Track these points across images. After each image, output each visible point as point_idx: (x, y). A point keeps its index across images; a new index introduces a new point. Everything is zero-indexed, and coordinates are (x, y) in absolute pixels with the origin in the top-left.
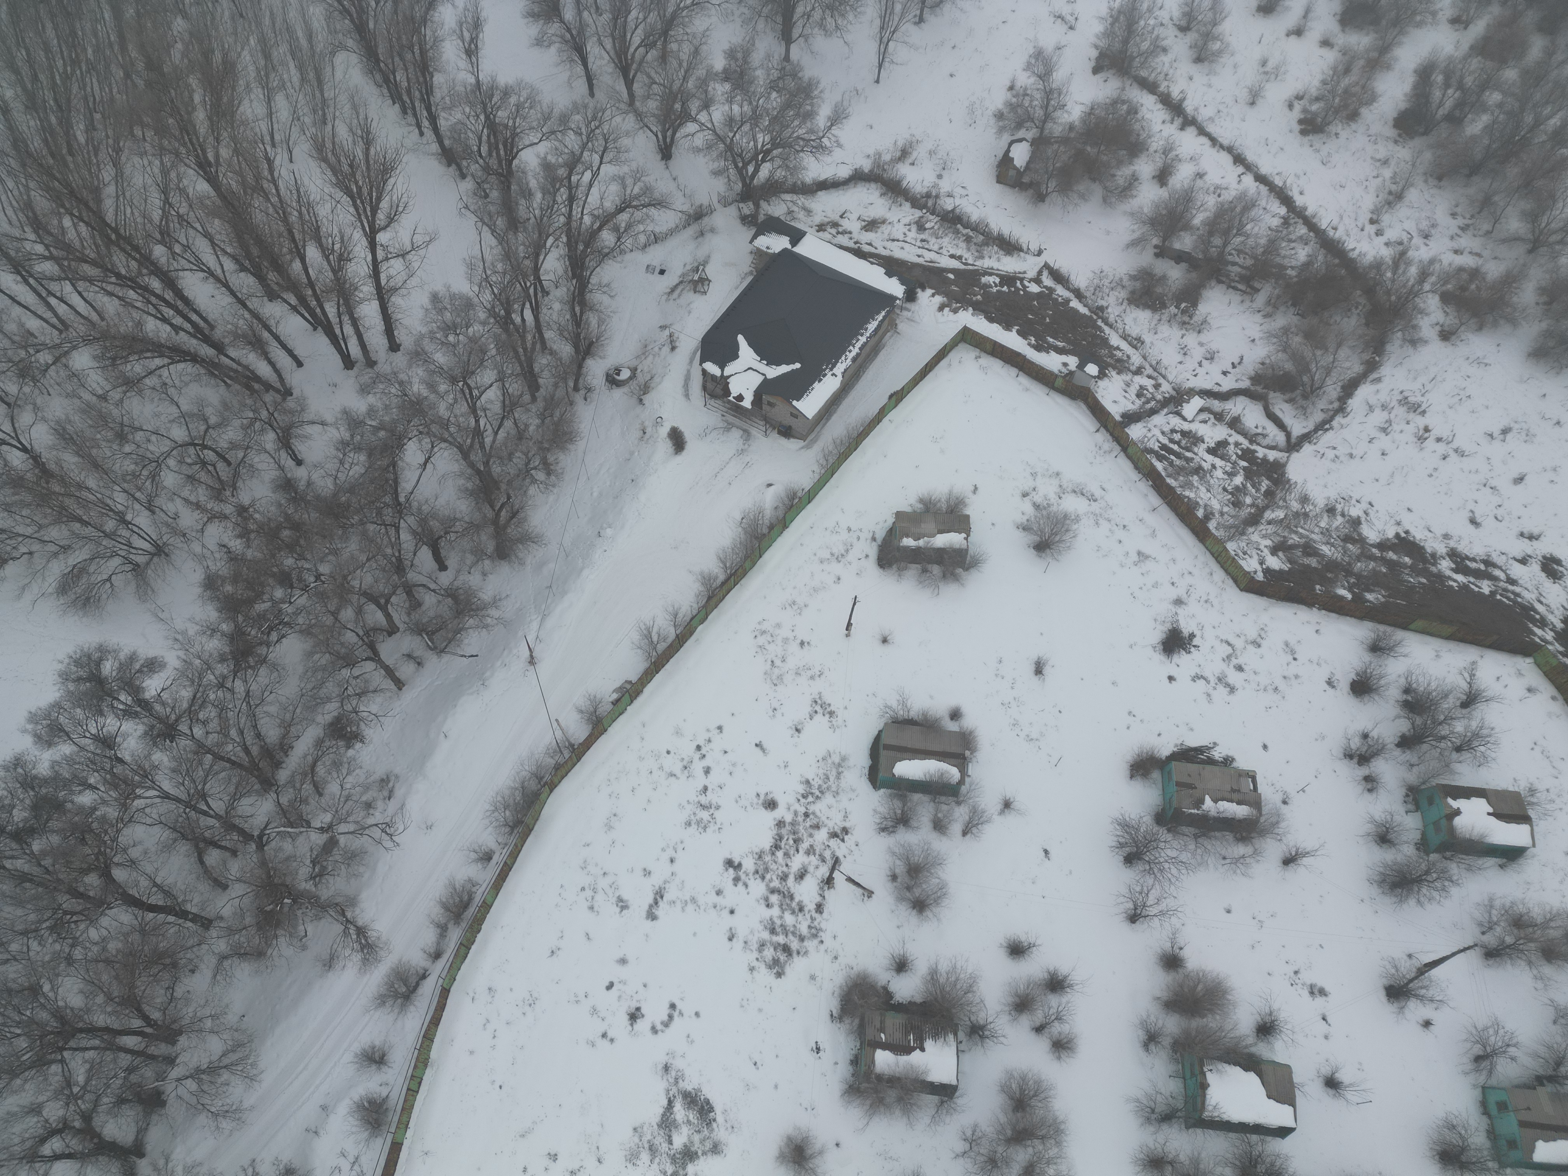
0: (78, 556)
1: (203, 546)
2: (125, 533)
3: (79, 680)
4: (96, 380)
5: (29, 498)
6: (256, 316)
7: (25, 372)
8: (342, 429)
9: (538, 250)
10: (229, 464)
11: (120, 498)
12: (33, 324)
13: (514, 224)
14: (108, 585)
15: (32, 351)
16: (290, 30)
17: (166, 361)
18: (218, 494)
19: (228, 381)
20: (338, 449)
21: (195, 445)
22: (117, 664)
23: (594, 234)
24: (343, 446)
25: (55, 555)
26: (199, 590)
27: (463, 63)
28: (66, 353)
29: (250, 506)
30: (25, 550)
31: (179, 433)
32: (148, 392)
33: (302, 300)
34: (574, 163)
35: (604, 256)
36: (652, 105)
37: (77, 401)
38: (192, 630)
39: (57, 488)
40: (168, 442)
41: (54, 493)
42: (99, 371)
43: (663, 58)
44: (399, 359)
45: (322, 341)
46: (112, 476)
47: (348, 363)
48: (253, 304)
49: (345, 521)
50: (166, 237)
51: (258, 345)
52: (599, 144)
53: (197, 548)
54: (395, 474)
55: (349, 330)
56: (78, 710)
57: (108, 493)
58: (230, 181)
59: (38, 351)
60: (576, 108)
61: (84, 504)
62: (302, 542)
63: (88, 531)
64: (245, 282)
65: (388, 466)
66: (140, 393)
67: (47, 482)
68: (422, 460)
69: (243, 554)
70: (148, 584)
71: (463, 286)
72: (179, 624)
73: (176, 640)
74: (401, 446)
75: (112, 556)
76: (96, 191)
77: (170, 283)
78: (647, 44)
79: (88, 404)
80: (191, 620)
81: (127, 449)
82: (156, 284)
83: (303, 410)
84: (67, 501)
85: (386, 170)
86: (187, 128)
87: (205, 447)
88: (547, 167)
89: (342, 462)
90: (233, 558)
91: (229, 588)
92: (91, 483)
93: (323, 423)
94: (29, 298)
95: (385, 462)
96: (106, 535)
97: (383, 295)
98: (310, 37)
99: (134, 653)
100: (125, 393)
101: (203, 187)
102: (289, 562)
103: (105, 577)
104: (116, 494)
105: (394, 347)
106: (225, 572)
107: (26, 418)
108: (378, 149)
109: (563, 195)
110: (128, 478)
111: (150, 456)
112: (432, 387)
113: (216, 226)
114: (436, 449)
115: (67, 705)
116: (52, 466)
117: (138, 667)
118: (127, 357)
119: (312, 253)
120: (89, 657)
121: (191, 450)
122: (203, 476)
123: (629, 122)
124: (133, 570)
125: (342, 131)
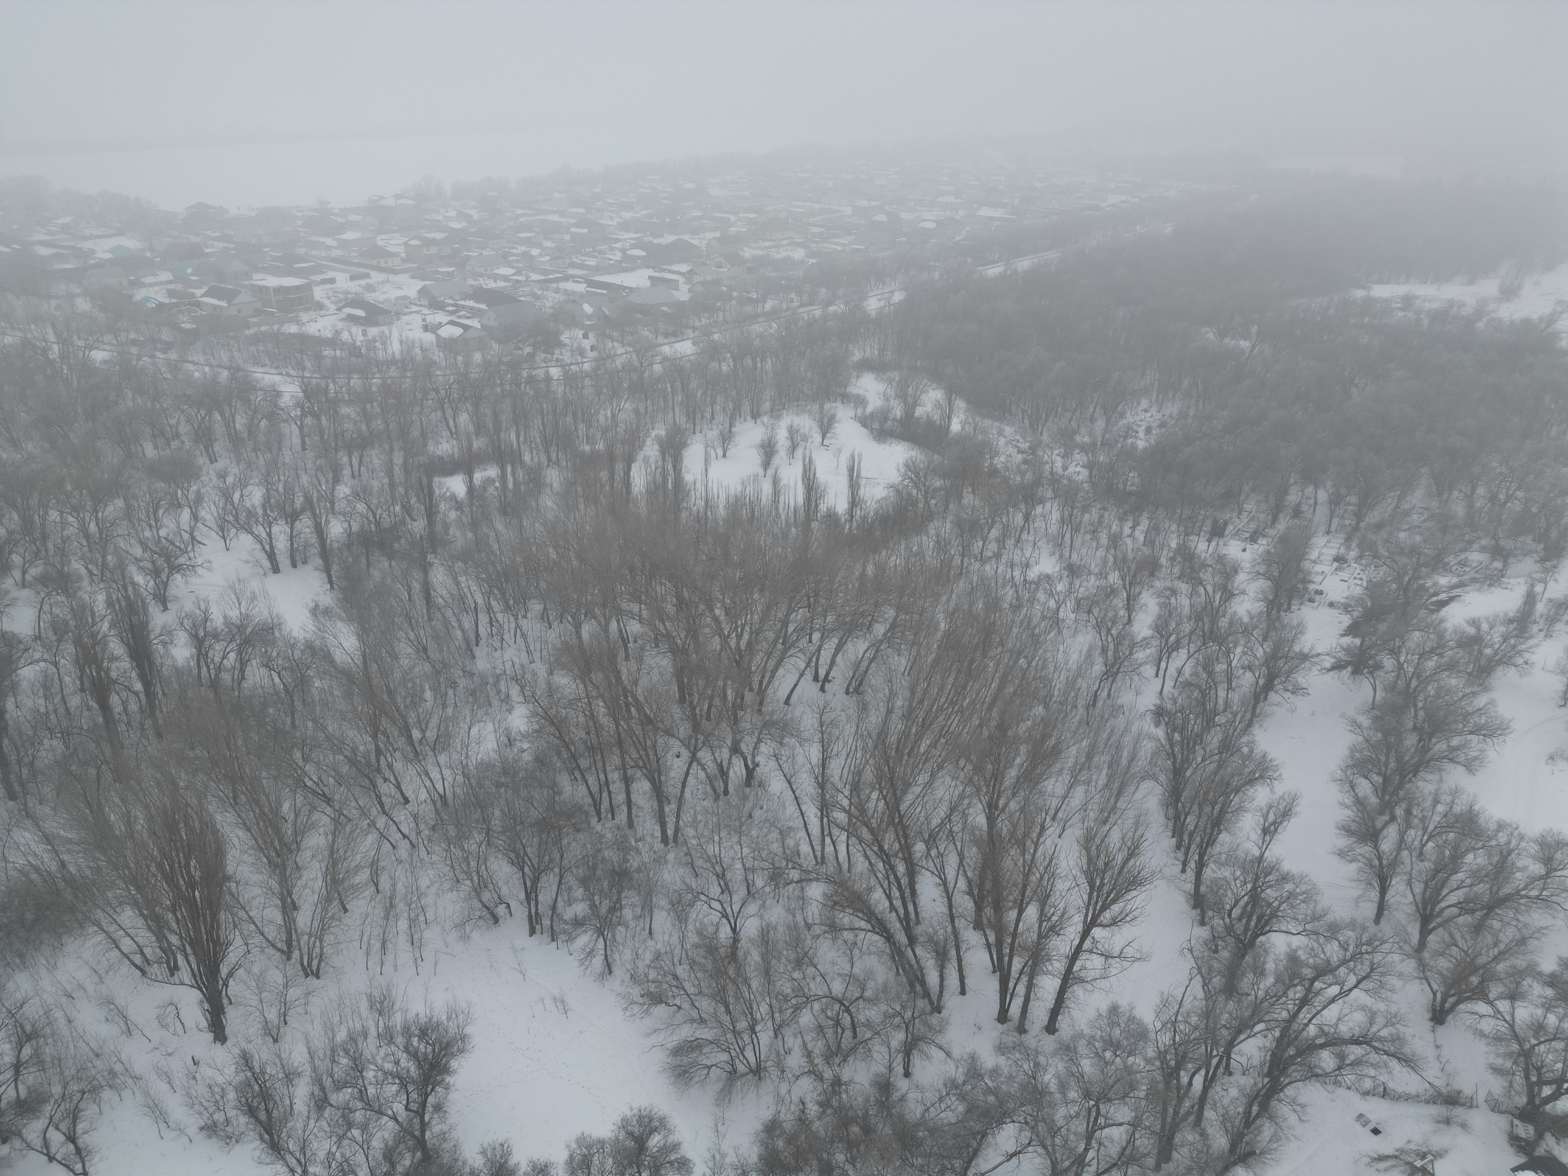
0: (706, 1033)
1: (789, 1092)
2: (747, 1039)
3: (630, 1134)
4: (814, 911)
5: (709, 966)
6: (956, 933)
7: (776, 877)
8: (960, 1070)
9: (1243, 1027)
10: (855, 1036)
11: (764, 1008)
12: (805, 848)
13: (1230, 989)
14: (706, 1071)
15: (790, 866)
16: (1119, 748)
17: (869, 927)
18: (828, 1057)
19: (901, 971)
20: (945, 1085)
21: (842, 1004)
22: (662, 1143)
23: (1312, 1047)
24: (952, 1085)
25: (693, 1021)
26: (760, 1127)
27: (1256, 836)
28: (810, 880)
29: (846, 1084)
30: (678, 1003)
31: (837, 987)
32: (840, 942)
33: (999, 943)
34: (1324, 970)
35: (1313, 1075)
36: (1443, 964)
37: (791, 918)
38: (731, 1159)
39: (731, 972)
40: (825, 989)
41: (727, 974)
42: (820, 906)
43: (1478, 929)
44: (1049, 1043)
45: (994, 985)
46: (771, 987)
47: (1003, 1017)
48: (960, 923)
49: (909, 1156)
50: (931, 840)
51: (942, 957)
52: (1365, 968)
53: (783, 1091)
54: (980, 1145)
55: (1021, 989)
56: (611, 1161)
57: (759, 999)
58: (1004, 827)
59: (793, 868)
60: (1352, 925)
61: (739, 996)
62: (862, 1148)
63: (726, 1019)
64: (965, 904)
65: (978, 1133)
66: (834, 939)
67: (729, 963)
68: (1011, 1150)
69: (812, 1122)
70: (730, 1093)
71: (1147, 1014)
72: (726, 1146)
73: (714, 1157)
74: (1001, 1123)
75: (725, 1050)
76: (907, 786)
77: (912, 874)
78: (1464, 907)
79: (796, 925)
80: (736, 1148)
81: (796, 975)
82: (901, 868)
83: (940, 1031)
84: (731, 987)
85: (1135, 882)
86: (997, 776)
87: (848, 1010)
88: (1293, 959)
89: (941, 1099)
90: (802, 1120)
91: (780, 1143)
92: (755, 984)
93: (948, 1054)
94: (815, 829)
95: (978, 1127)
96: (734, 1031)
97: (1068, 979)
98: (1132, 759)
99: (679, 1144)
100: (825, 932)
101: (981, 820)
102: (840, 1157)
103: (709, 1063)
104: (763, 1004)
105: (1051, 1028)
106: (787, 1126)
107: (752, 908)
108: (1138, 864)
109: (1297, 992)
110: (781, 997)
111: (806, 991)
112: (1063, 1087)
113: (972, 853)
114: (1030, 1149)
115: (608, 1149)
116: (740, 954)
117: (673, 1158)
118: (845, 907)
119: (1032, 912)
120: (651, 1120)
121: (837, 1006)
122: (830, 1033)
123: (1409, 966)
124: (730, 1072)
125: (1115, 837)
